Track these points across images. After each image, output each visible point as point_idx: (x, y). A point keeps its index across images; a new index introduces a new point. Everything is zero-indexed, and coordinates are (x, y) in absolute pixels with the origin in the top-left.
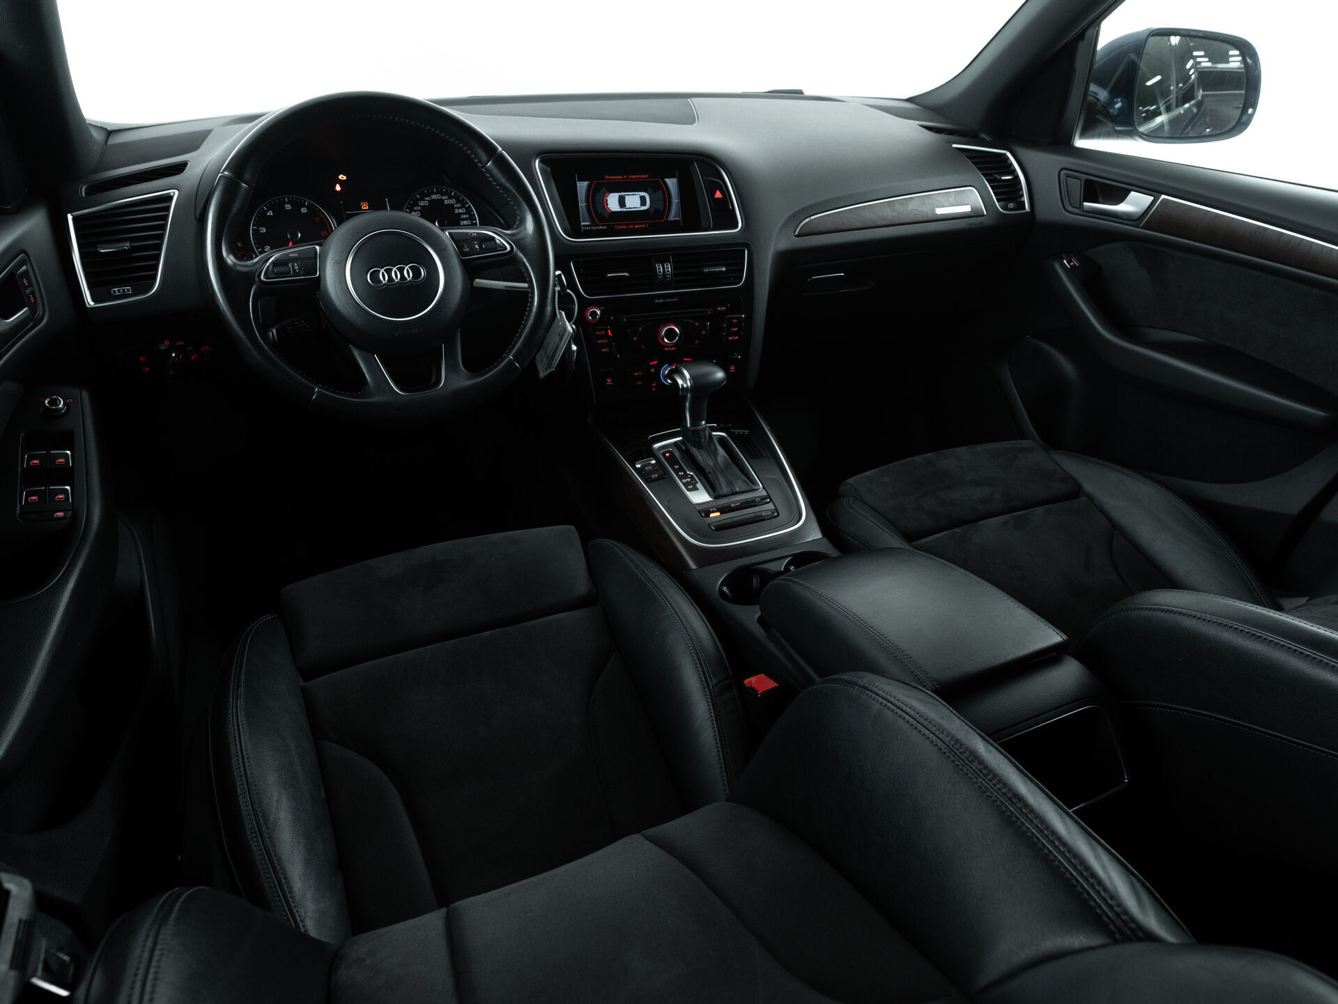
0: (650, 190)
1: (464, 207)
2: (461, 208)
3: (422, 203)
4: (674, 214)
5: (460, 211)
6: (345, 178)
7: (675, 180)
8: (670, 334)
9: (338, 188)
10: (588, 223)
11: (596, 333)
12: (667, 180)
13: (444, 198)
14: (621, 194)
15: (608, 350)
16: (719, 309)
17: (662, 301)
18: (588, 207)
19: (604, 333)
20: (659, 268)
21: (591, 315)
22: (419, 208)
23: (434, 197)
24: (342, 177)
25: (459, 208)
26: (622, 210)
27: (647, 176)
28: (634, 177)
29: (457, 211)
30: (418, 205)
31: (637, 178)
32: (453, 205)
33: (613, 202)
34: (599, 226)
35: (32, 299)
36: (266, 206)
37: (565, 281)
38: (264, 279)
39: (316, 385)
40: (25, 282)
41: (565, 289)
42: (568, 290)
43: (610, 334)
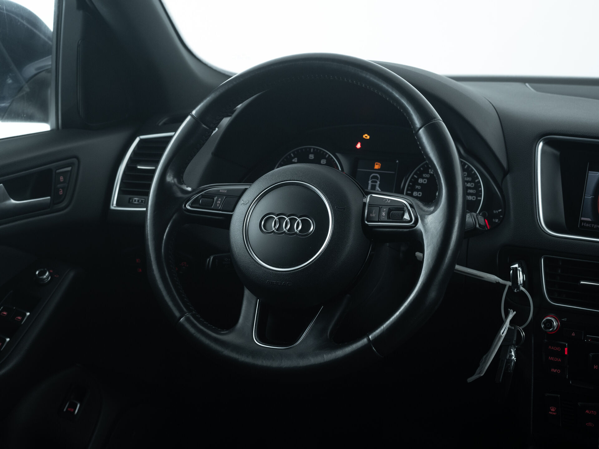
1: (474, 182)
2: (470, 182)
6: (368, 137)
9: (359, 146)
10: (589, 219)
11: (550, 347)
15: (559, 371)
18: (595, 200)
19: (558, 349)
21: (544, 323)
24: (366, 136)
30: (428, 173)
35: (61, 193)
36: (293, 153)
37: (521, 278)
38: (188, 207)
39: (190, 311)
40: (62, 178)
41: (518, 287)
42: (522, 288)
43: (566, 353)
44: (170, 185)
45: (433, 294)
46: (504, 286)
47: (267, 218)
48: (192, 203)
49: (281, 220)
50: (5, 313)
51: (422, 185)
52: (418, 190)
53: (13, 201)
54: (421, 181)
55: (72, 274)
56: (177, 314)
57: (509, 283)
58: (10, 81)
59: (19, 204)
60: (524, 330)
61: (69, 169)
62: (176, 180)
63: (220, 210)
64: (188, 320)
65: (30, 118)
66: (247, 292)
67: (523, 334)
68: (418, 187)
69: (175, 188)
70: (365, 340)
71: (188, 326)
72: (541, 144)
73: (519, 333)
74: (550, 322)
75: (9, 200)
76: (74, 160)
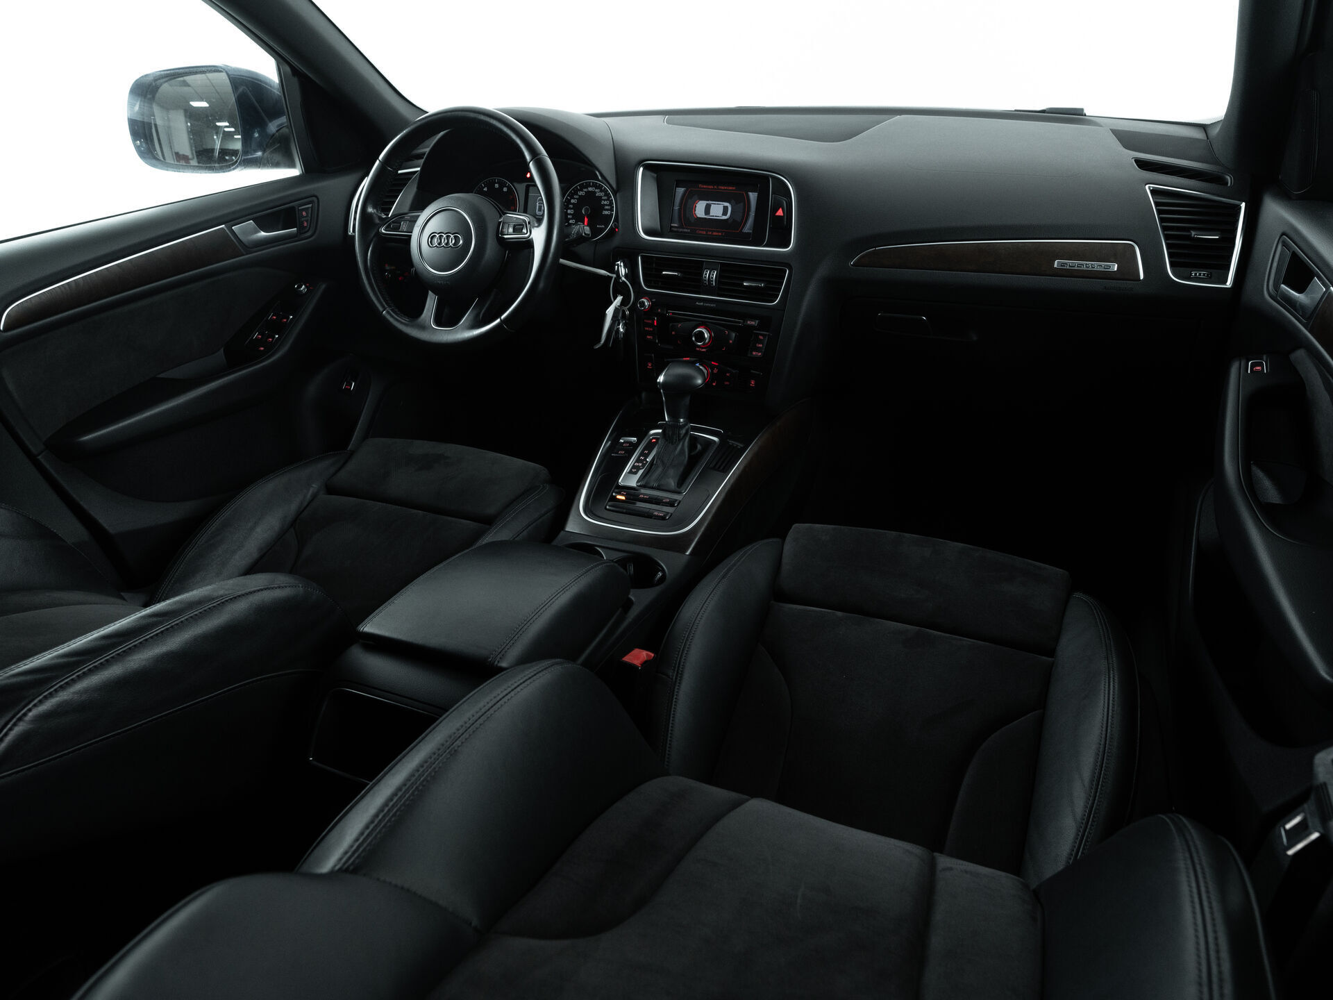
0: (733, 201)
2: (606, 200)
3: (580, 193)
4: (748, 228)
5: (605, 203)
7: (756, 194)
8: (700, 336)
10: (676, 225)
11: (644, 321)
12: (750, 194)
13: (596, 190)
14: (708, 202)
15: (651, 338)
16: (749, 322)
17: (702, 304)
18: (680, 210)
19: (650, 321)
20: (707, 274)
21: (640, 304)
22: (577, 197)
23: (590, 189)
25: (604, 200)
26: (706, 217)
27: (734, 188)
28: (723, 188)
29: (603, 202)
30: (577, 194)
31: (724, 190)
32: (601, 197)
33: (700, 209)
34: (684, 228)
35: (305, 224)
36: (484, 183)
37: (623, 271)
38: (384, 231)
39: (390, 306)
40: (304, 213)
41: (621, 278)
42: (623, 279)
43: (655, 324)
44: (371, 214)
45: (541, 285)
46: (612, 277)
47: (432, 237)
48: (386, 228)
49: (448, 237)
50: (275, 317)
51: (573, 204)
52: (571, 209)
53: (263, 234)
54: (572, 201)
55: (323, 286)
56: (381, 309)
57: (614, 276)
58: (256, 135)
59: (269, 235)
60: (629, 309)
61: (310, 205)
62: (375, 210)
63: (405, 232)
64: (388, 312)
65: (277, 165)
66: (430, 292)
67: (627, 313)
68: (571, 206)
69: (374, 215)
70: (498, 320)
71: (388, 317)
72: (641, 169)
73: (624, 312)
74: (643, 303)
75: (259, 232)
76: (314, 199)
